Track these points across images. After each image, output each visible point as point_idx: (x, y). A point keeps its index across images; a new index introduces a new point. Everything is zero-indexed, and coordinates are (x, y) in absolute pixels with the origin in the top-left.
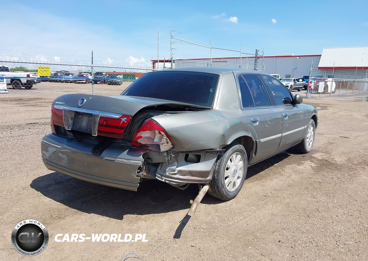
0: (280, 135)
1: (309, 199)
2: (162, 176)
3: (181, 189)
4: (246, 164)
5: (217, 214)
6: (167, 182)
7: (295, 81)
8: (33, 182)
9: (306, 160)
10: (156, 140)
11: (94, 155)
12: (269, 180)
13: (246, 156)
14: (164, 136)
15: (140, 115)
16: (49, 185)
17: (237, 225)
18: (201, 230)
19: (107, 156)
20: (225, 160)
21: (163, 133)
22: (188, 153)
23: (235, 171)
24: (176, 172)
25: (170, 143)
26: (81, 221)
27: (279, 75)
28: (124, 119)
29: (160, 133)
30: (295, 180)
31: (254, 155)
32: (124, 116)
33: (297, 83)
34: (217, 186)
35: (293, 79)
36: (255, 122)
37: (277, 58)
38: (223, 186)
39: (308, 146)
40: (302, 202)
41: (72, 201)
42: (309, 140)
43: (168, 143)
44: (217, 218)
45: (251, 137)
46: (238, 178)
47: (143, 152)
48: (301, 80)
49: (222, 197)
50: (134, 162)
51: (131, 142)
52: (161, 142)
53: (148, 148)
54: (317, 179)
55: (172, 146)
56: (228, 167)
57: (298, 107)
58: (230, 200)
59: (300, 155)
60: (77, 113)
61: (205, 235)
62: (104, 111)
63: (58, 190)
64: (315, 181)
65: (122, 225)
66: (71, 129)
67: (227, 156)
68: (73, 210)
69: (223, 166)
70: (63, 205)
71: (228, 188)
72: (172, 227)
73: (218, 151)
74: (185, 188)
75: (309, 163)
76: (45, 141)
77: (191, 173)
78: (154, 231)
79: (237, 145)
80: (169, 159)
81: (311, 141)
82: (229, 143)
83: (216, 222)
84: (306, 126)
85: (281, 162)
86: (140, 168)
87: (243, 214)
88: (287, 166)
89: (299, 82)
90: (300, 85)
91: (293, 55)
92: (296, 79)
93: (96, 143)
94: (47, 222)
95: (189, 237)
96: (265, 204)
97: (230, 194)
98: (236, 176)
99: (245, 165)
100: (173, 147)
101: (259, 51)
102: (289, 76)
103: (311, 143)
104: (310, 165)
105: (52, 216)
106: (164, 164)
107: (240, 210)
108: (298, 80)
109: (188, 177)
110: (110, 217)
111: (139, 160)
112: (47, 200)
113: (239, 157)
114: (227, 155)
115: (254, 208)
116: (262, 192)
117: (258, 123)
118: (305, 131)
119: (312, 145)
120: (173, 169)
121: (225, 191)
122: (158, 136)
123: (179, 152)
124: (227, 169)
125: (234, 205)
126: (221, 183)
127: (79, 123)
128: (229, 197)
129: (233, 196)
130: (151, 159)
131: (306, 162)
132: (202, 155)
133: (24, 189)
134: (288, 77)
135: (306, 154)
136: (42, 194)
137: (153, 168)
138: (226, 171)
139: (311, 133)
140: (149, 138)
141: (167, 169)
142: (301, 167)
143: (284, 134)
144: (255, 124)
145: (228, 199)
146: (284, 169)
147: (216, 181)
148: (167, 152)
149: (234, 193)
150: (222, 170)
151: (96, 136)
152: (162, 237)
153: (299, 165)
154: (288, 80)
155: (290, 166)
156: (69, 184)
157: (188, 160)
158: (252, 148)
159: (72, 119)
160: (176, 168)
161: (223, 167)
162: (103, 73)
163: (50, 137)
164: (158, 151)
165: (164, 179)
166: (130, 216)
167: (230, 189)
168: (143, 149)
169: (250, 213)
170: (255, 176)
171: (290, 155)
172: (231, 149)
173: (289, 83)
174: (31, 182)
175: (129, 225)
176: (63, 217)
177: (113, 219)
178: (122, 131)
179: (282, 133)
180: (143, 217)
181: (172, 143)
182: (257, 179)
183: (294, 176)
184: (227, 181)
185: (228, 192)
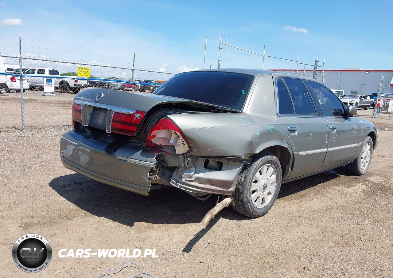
0: (325, 150)
1: (352, 225)
2: (177, 182)
3: (201, 199)
4: (279, 178)
5: (238, 231)
6: (182, 189)
7: (361, 98)
8: (52, 180)
9: (357, 183)
10: (172, 141)
11: (107, 153)
12: (308, 200)
13: (280, 170)
14: (180, 137)
15: (157, 113)
16: (67, 185)
17: (259, 245)
18: (216, 246)
19: (120, 155)
20: (252, 171)
21: (178, 134)
22: (208, 159)
23: (265, 186)
24: (193, 179)
25: (186, 146)
26: (89, 223)
27: (343, 91)
28: (137, 116)
29: (176, 134)
30: (339, 203)
31: (290, 170)
32: (138, 112)
33: (364, 100)
34: (242, 199)
35: (360, 95)
36: (293, 131)
37: (342, 72)
38: (249, 200)
39: (363, 167)
40: (342, 228)
41: (85, 203)
42: (365, 160)
43: (184, 145)
44: (237, 235)
45: (287, 147)
46: (269, 193)
47: (157, 153)
48: (369, 97)
49: (247, 213)
50: (147, 163)
51: (145, 142)
52: (177, 144)
53: (162, 150)
54: (368, 204)
55: (189, 149)
56: (257, 180)
57: (350, 121)
58: (257, 218)
59: (351, 177)
60: (95, 109)
61: (218, 252)
62: (119, 106)
63: (75, 190)
64: (364, 206)
65: (130, 232)
66: (87, 126)
67: (255, 167)
68: (84, 212)
69: (250, 177)
70: (75, 206)
71: (256, 204)
72: (183, 240)
73: (243, 160)
74: (205, 199)
75: (361, 186)
76: (64, 138)
77: (210, 182)
78: (163, 242)
79: (269, 156)
80: (186, 164)
81: (367, 162)
82: (258, 151)
83: (235, 239)
84: (360, 144)
85: (327, 183)
86: (152, 171)
87: (269, 234)
88: (333, 187)
89: (366, 99)
90: (367, 102)
91: (362, 69)
92: (363, 96)
93: (111, 141)
94: (54, 221)
95: (200, 252)
96: (298, 226)
97: (257, 211)
98: (266, 192)
99: (278, 180)
100: (190, 151)
101: (319, 62)
102: (356, 93)
103: (366, 164)
104: (362, 188)
105: (61, 216)
106: (181, 169)
107: (266, 229)
108: (365, 97)
109: (206, 185)
110: (120, 222)
111: (151, 162)
112: (61, 199)
113: (271, 170)
114: (256, 165)
115: (283, 229)
116: (297, 212)
117: (296, 133)
118: (359, 149)
119: (368, 166)
120: (189, 175)
121: (251, 207)
122: (174, 136)
123: (197, 156)
124: (256, 182)
125: (260, 223)
126: (247, 197)
127: (96, 120)
128: (256, 214)
129: (260, 213)
130: (166, 162)
131: (357, 185)
132: (225, 162)
133: (41, 186)
134: (353, 94)
135: (360, 177)
136: (57, 193)
137: (168, 173)
138: (253, 184)
139: (367, 152)
140: (165, 138)
141: (183, 175)
142: (350, 190)
143: (330, 149)
144: (292, 134)
145: (255, 217)
146: (328, 190)
147: (240, 194)
148: (183, 154)
149: (262, 211)
150: (248, 182)
151: (110, 132)
152: (170, 249)
153: (347, 188)
154: (354, 97)
155: (337, 187)
156: (88, 185)
157: (207, 167)
158: (289, 162)
159: (90, 115)
160: (194, 174)
161: (249, 179)
162: (152, 81)
163: (70, 134)
164: (174, 153)
165: (179, 185)
166: (141, 224)
167: (258, 205)
168: (158, 150)
169: (277, 234)
170: (293, 195)
171: (340, 176)
172: (261, 159)
173: (354, 101)
174: (50, 180)
175: (138, 232)
176: (71, 218)
177: (123, 225)
178: (135, 129)
179: (327, 148)
180: (156, 226)
181: (188, 145)
182: (295, 199)
183: (338, 199)
184: (254, 196)
185: (255, 208)
